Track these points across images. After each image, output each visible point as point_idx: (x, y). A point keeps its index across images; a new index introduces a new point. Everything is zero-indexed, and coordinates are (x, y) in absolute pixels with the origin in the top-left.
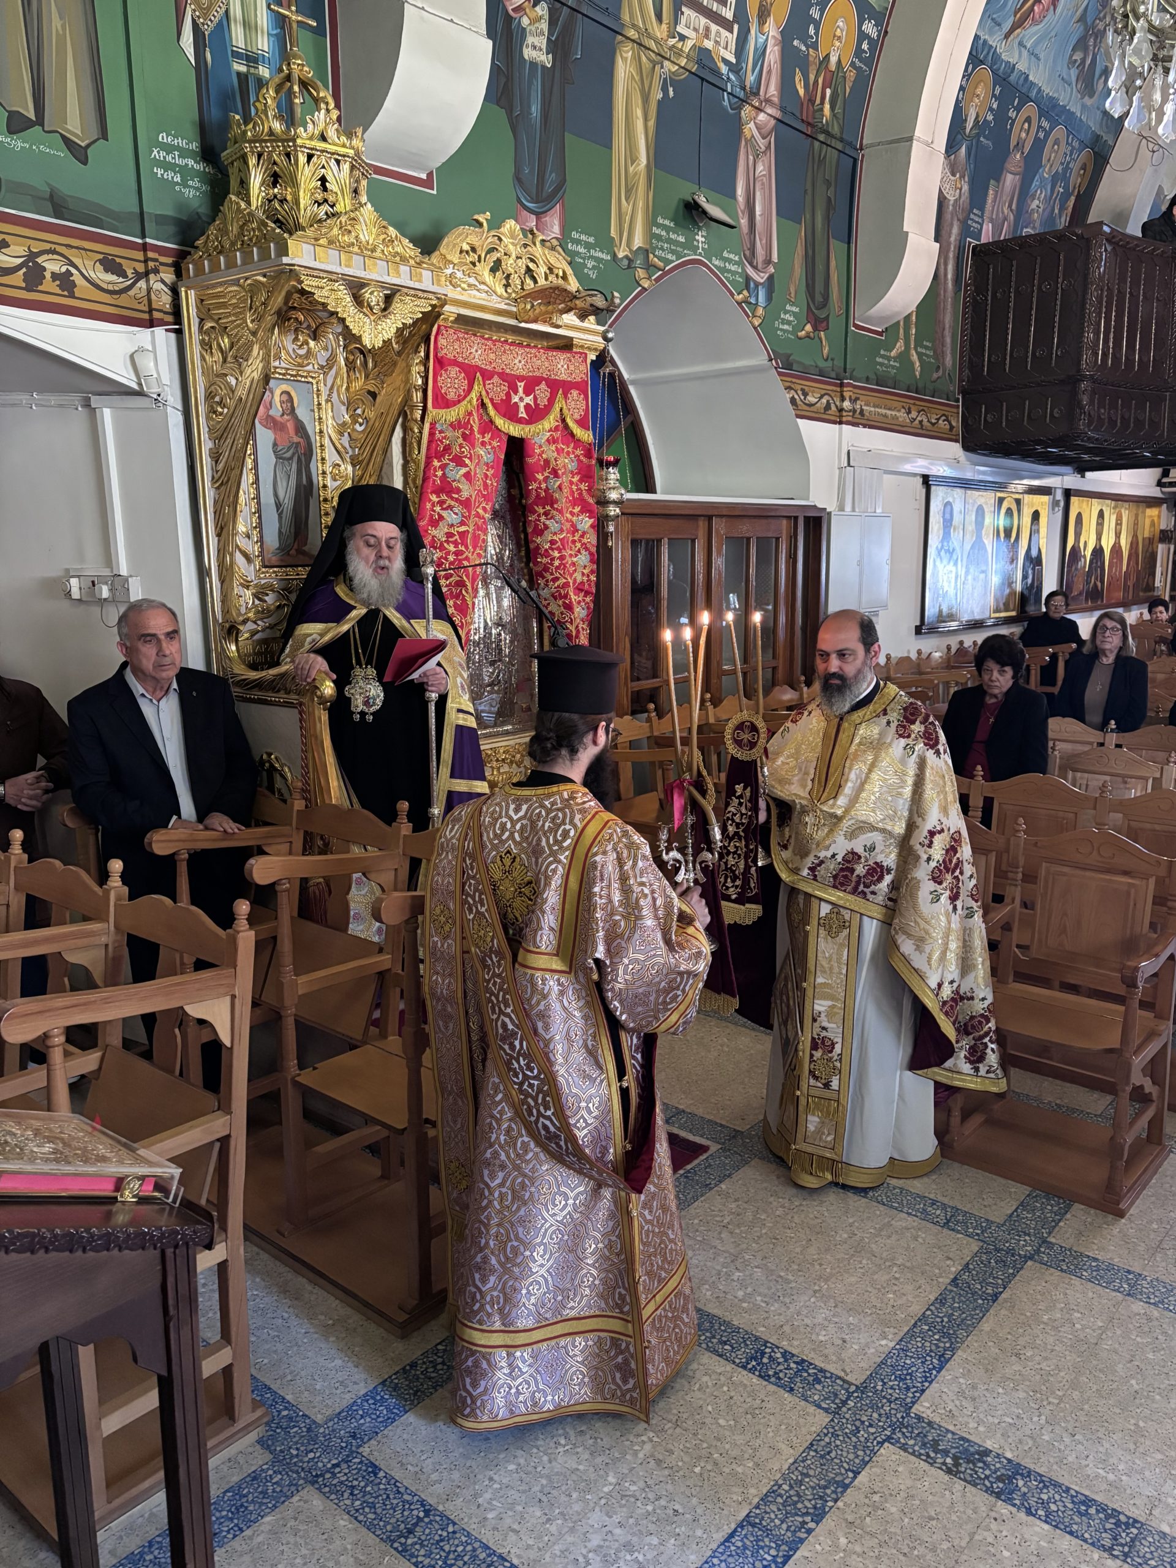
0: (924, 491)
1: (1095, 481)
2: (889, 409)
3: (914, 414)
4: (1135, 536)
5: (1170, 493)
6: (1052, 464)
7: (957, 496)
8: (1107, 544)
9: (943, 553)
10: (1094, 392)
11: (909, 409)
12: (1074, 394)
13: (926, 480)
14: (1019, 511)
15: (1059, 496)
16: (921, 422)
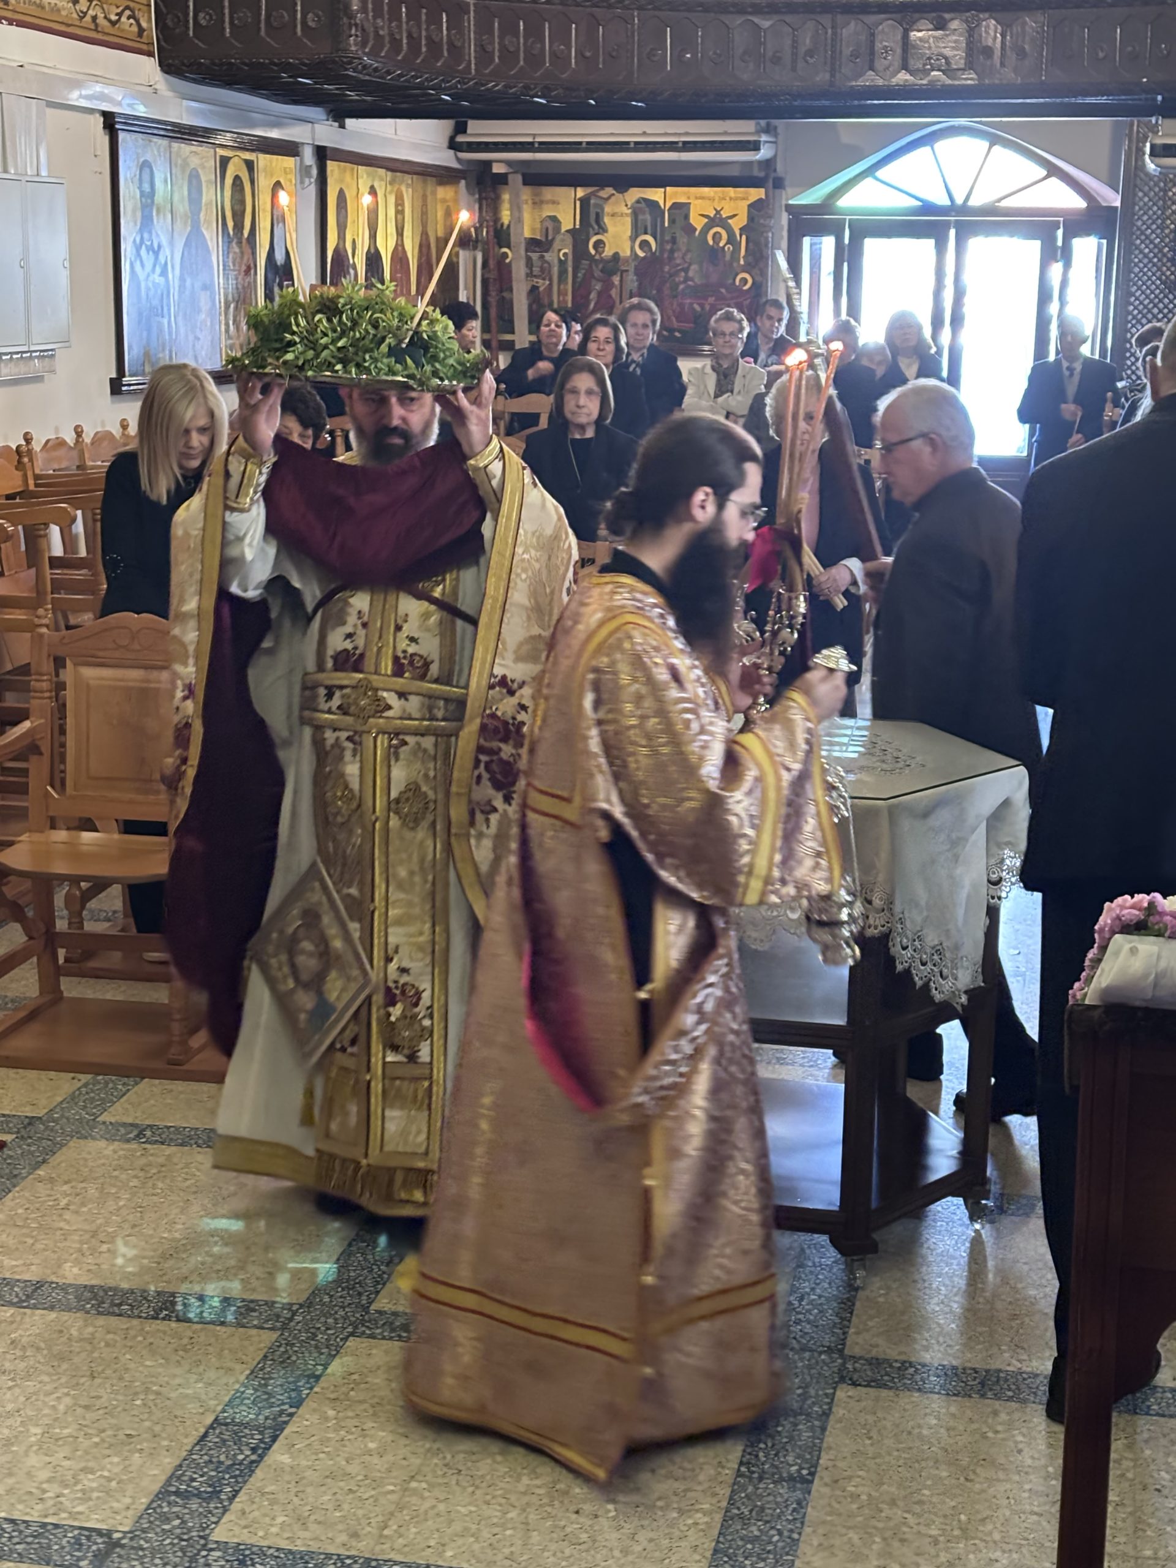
0: (107, 139)
1: (360, 135)
4: (424, 234)
5: (470, 162)
6: (296, 102)
7: (157, 150)
8: (386, 248)
9: (143, 252)
13: (110, 121)
14: (252, 182)
15: (309, 157)
16: (94, 18)
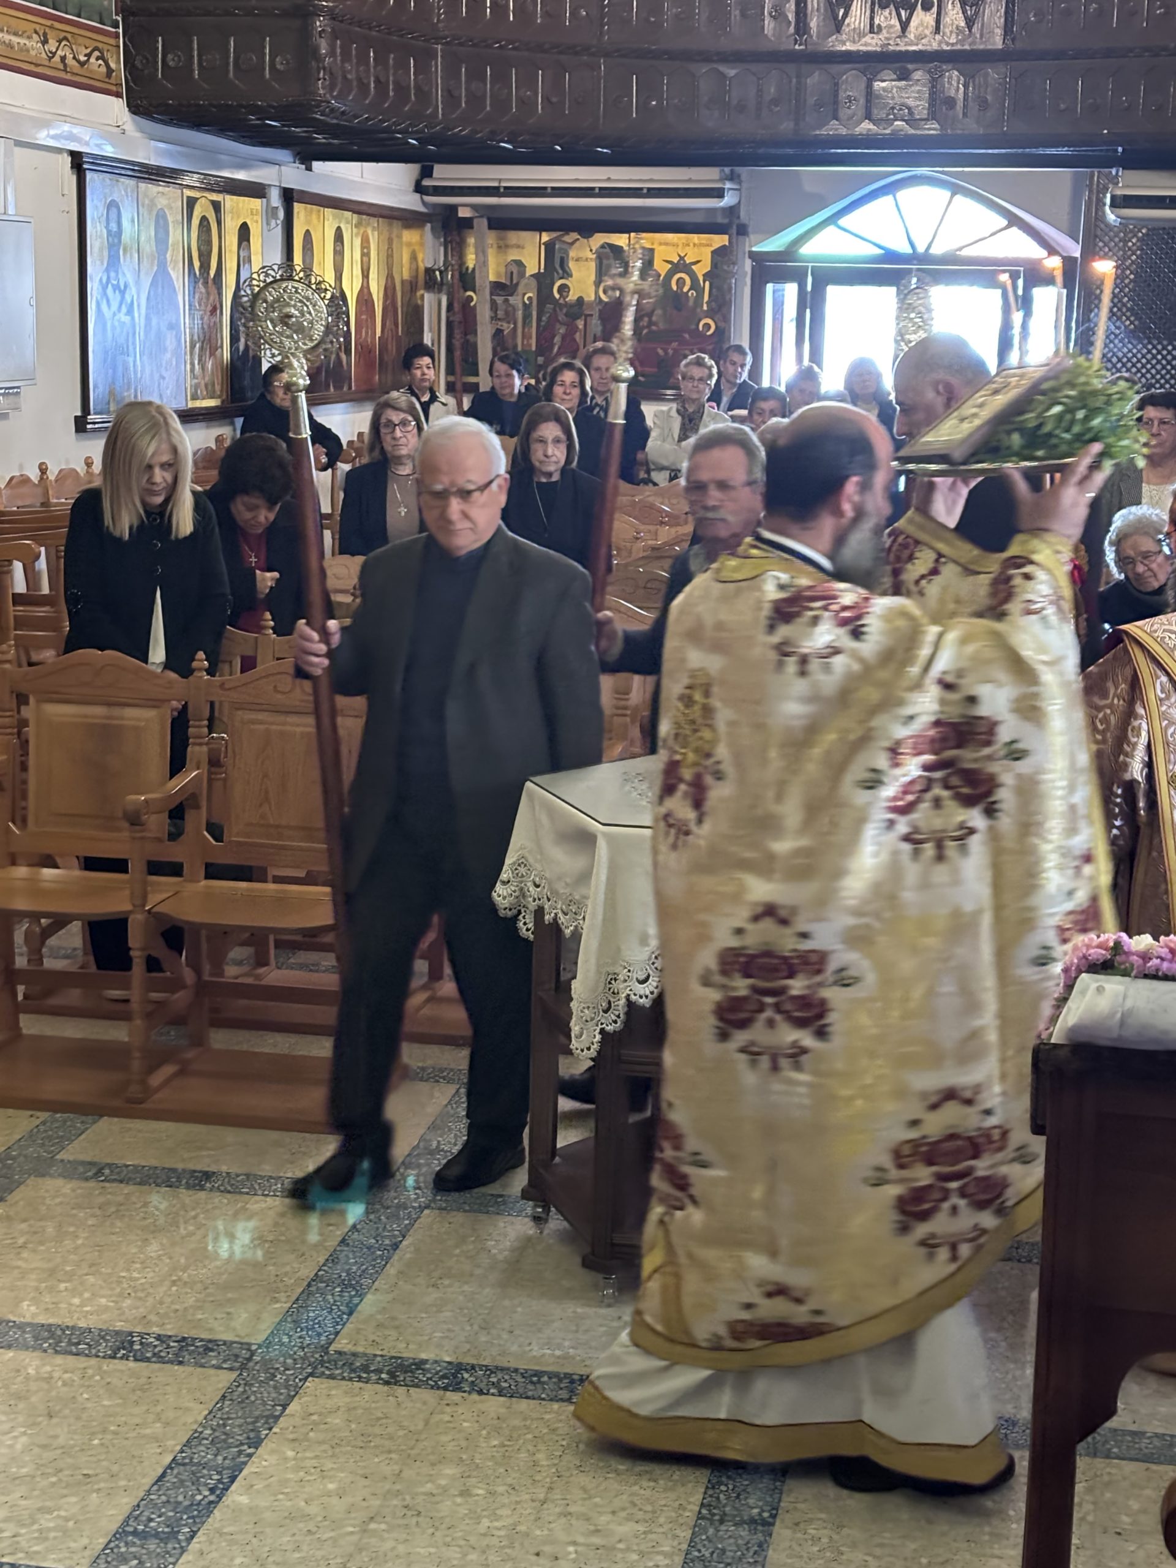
0: (74, 178)
1: (326, 178)
2: (16, 34)
3: (52, 45)
4: (390, 277)
5: (435, 206)
6: (263, 145)
7: (124, 189)
8: (351, 288)
9: (110, 291)
10: (335, 35)
11: (45, 34)
12: (306, 32)
13: (77, 161)
14: (219, 223)
15: (275, 199)
16: (63, 59)
